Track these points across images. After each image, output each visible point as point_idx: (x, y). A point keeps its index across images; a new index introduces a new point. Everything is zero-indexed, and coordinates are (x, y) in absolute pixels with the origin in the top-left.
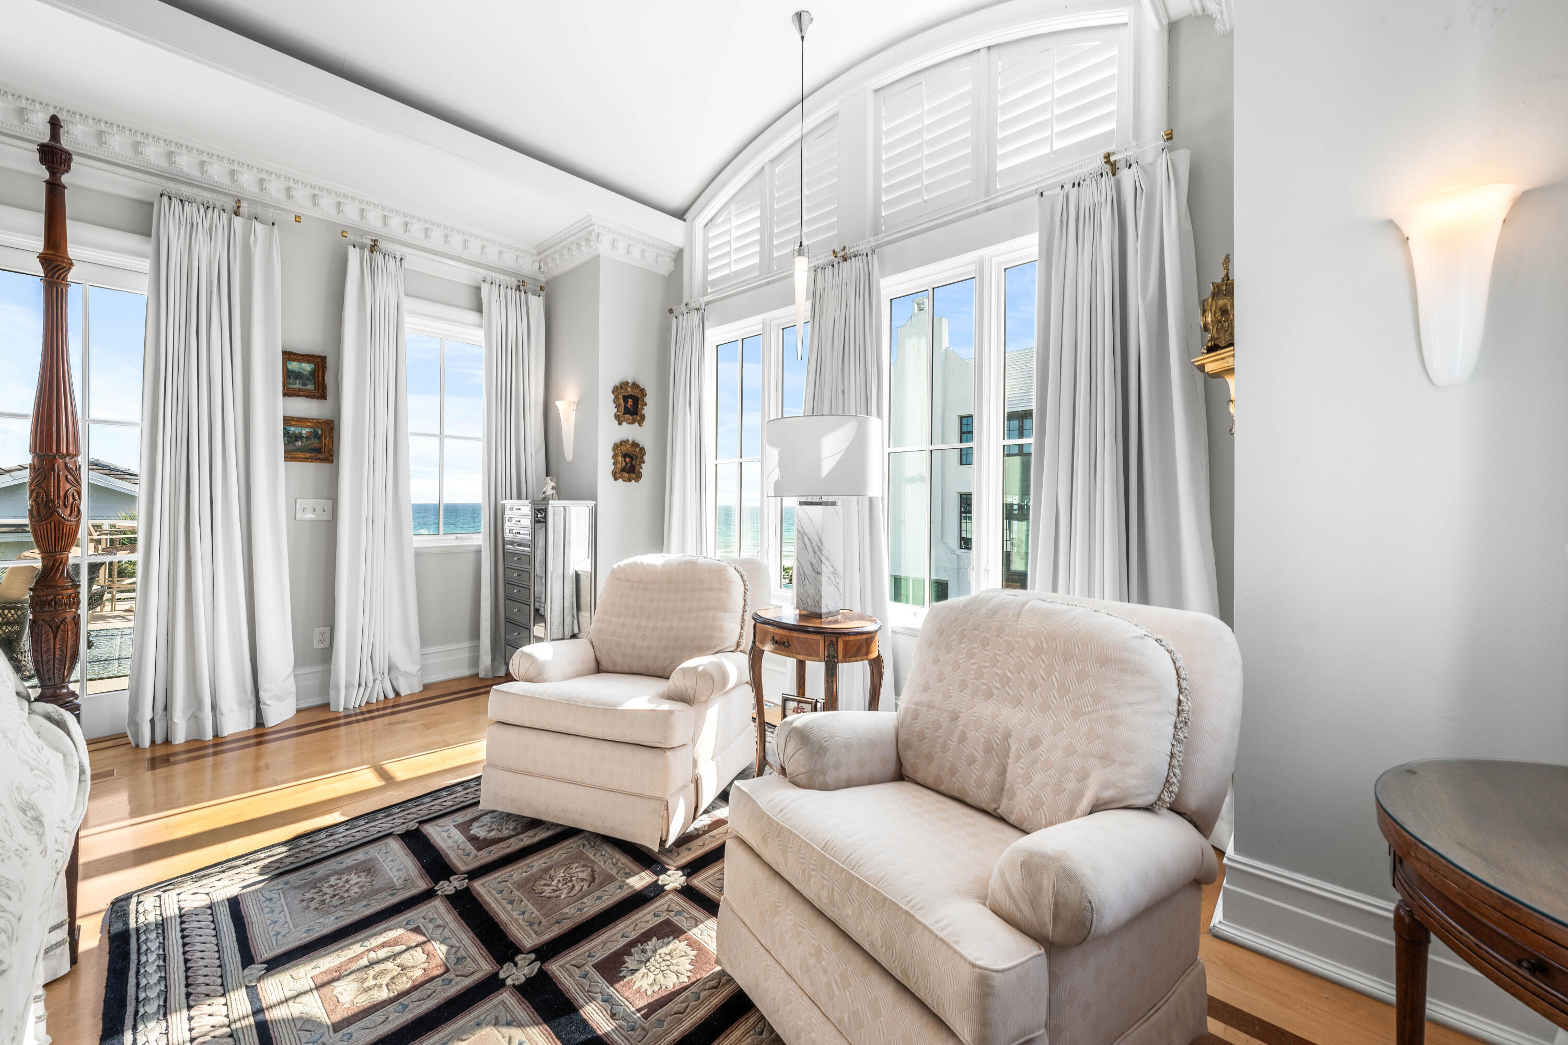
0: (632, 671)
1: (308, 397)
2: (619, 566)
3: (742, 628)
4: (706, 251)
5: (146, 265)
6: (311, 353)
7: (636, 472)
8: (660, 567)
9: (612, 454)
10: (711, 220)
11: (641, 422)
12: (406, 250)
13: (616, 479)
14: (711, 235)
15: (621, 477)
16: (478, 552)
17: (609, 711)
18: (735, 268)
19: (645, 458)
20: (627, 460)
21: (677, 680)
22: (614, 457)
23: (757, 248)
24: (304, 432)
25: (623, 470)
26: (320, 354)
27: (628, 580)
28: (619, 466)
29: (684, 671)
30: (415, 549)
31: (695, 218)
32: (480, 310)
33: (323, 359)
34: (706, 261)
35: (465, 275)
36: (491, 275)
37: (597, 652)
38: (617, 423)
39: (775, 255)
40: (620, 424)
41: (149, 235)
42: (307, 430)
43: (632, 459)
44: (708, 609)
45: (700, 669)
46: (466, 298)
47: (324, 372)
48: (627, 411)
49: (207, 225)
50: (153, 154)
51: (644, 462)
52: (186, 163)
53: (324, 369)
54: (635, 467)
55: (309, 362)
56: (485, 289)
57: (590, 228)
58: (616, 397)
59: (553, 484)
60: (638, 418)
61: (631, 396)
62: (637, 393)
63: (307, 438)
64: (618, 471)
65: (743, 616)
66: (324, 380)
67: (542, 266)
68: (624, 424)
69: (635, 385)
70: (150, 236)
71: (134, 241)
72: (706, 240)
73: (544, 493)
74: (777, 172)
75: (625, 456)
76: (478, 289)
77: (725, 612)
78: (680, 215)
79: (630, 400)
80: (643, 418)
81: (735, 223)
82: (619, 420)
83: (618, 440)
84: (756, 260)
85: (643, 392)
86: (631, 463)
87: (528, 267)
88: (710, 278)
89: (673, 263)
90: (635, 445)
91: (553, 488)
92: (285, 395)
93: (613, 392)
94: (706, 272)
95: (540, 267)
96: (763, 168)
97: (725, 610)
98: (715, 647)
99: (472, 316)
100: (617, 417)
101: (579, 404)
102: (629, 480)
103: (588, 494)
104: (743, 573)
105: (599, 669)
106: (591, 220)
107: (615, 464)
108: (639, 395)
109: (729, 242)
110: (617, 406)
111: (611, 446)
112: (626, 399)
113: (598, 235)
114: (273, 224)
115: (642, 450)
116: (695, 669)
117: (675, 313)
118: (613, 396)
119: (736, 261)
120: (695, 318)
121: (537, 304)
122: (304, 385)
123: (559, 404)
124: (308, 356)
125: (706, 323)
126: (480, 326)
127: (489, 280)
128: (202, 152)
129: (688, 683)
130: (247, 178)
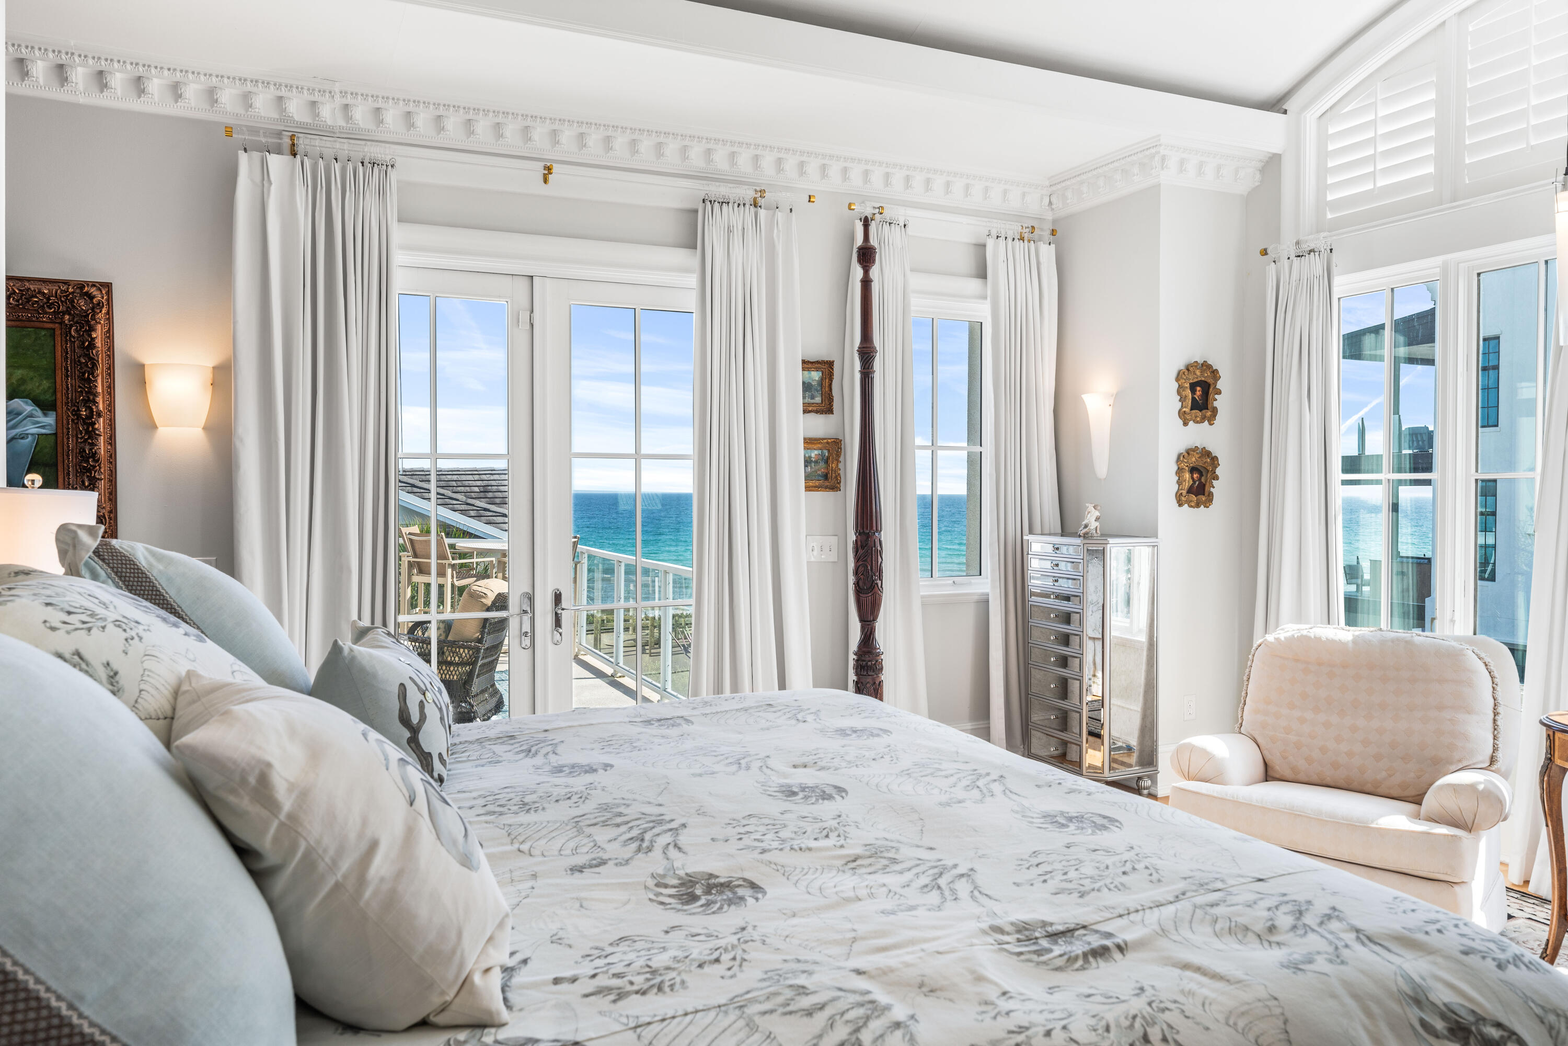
0: (1324, 782)
1: (817, 412)
2: (1277, 639)
3: (1495, 738)
4: (1323, 155)
5: (692, 280)
6: (820, 359)
7: (1206, 494)
8: (1350, 645)
9: (1176, 468)
10: (1331, 108)
11: (1211, 420)
12: (911, 212)
13: (1180, 505)
14: (1331, 131)
15: (1189, 502)
16: (984, 603)
17: (1361, 828)
18: (1381, 183)
19: (1218, 471)
20: (1195, 476)
21: (1430, 801)
22: (1179, 471)
23: (1431, 151)
24: (813, 455)
25: (1190, 491)
26: (826, 359)
27: (1297, 661)
28: (1186, 485)
29: (1456, 789)
30: (923, 597)
31: (1305, 107)
32: (982, 274)
33: (830, 364)
34: (1322, 171)
35: (964, 230)
36: (997, 226)
37: (1265, 752)
38: (1181, 422)
39: (1466, 161)
40: (1185, 424)
41: (694, 247)
42: (816, 452)
43: (1201, 475)
44: (1440, 708)
45: (1481, 787)
46: (965, 261)
47: (831, 380)
48: (1195, 406)
49: (740, 227)
50: (696, 158)
51: (1217, 478)
52: (720, 160)
53: (831, 376)
54: (1204, 485)
55: (817, 370)
56: (990, 243)
57: (1153, 151)
58: (1180, 387)
59: (1097, 514)
60: (1209, 413)
61: (1199, 383)
62: (1207, 375)
63: (816, 462)
64: (1184, 492)
65: (1495, 721)
66: (831, 390)
67: (1054, 200)
68: (1191, 423)
69: (1206, 366)
70: (696, 248)
71: (681, 256)
72: (1323, 138)
73: (1086, 526)
74: (1471, 29)
75: (1193, 470)
76: (984, 246)
77: (1469, 713)
78: (1276, 105)
79: (1198, 388)
80: (1215, 411)
81: (1384, 110)
82: (1185, 420)
83: (1182, 449)
84: (1430, 169)
85: (1215, 374)
86: (1200, 479)
87: (1035, 205)
88: (1330, 197)
89: (1258, 176)
90: (1206, 453)
91: (1097, 519)
92: (805, 412)
93: (1177, 380)
94: (1322, 188)
95: (1050, 203)
96: (1444, 22)
97: (1469, 711)
98: (1460, 761)
99: (974, 285)
100: (1182, 414)
101: (1119, 399)
102: (1198, 505)
103: (1147, 531)
104: (1487, 660)
105: (1268, 774)
106: (1159, 140)
107: (1179, 483)
108: (1210, 381)
109: (1372, 140)
110: (1182, 400)
111: (1175, 457)
112: (1193, 387)
113: (1163, 158)
114: (791, 210)
115: (1215, 460)
116: (1472, 787)
117: (1272, 254)
118: (1176, 385)
119: (1386, 171)
120: (1316, 265)
121: (1047, 253)
122: (813, 397)
123: (1087, 398)
124: (818, 362)
125: (1334, 270)
126: (985, 298)
127: (994, 234)
128: (733, 143)
129: (1465, 806)
130: (768, 162)
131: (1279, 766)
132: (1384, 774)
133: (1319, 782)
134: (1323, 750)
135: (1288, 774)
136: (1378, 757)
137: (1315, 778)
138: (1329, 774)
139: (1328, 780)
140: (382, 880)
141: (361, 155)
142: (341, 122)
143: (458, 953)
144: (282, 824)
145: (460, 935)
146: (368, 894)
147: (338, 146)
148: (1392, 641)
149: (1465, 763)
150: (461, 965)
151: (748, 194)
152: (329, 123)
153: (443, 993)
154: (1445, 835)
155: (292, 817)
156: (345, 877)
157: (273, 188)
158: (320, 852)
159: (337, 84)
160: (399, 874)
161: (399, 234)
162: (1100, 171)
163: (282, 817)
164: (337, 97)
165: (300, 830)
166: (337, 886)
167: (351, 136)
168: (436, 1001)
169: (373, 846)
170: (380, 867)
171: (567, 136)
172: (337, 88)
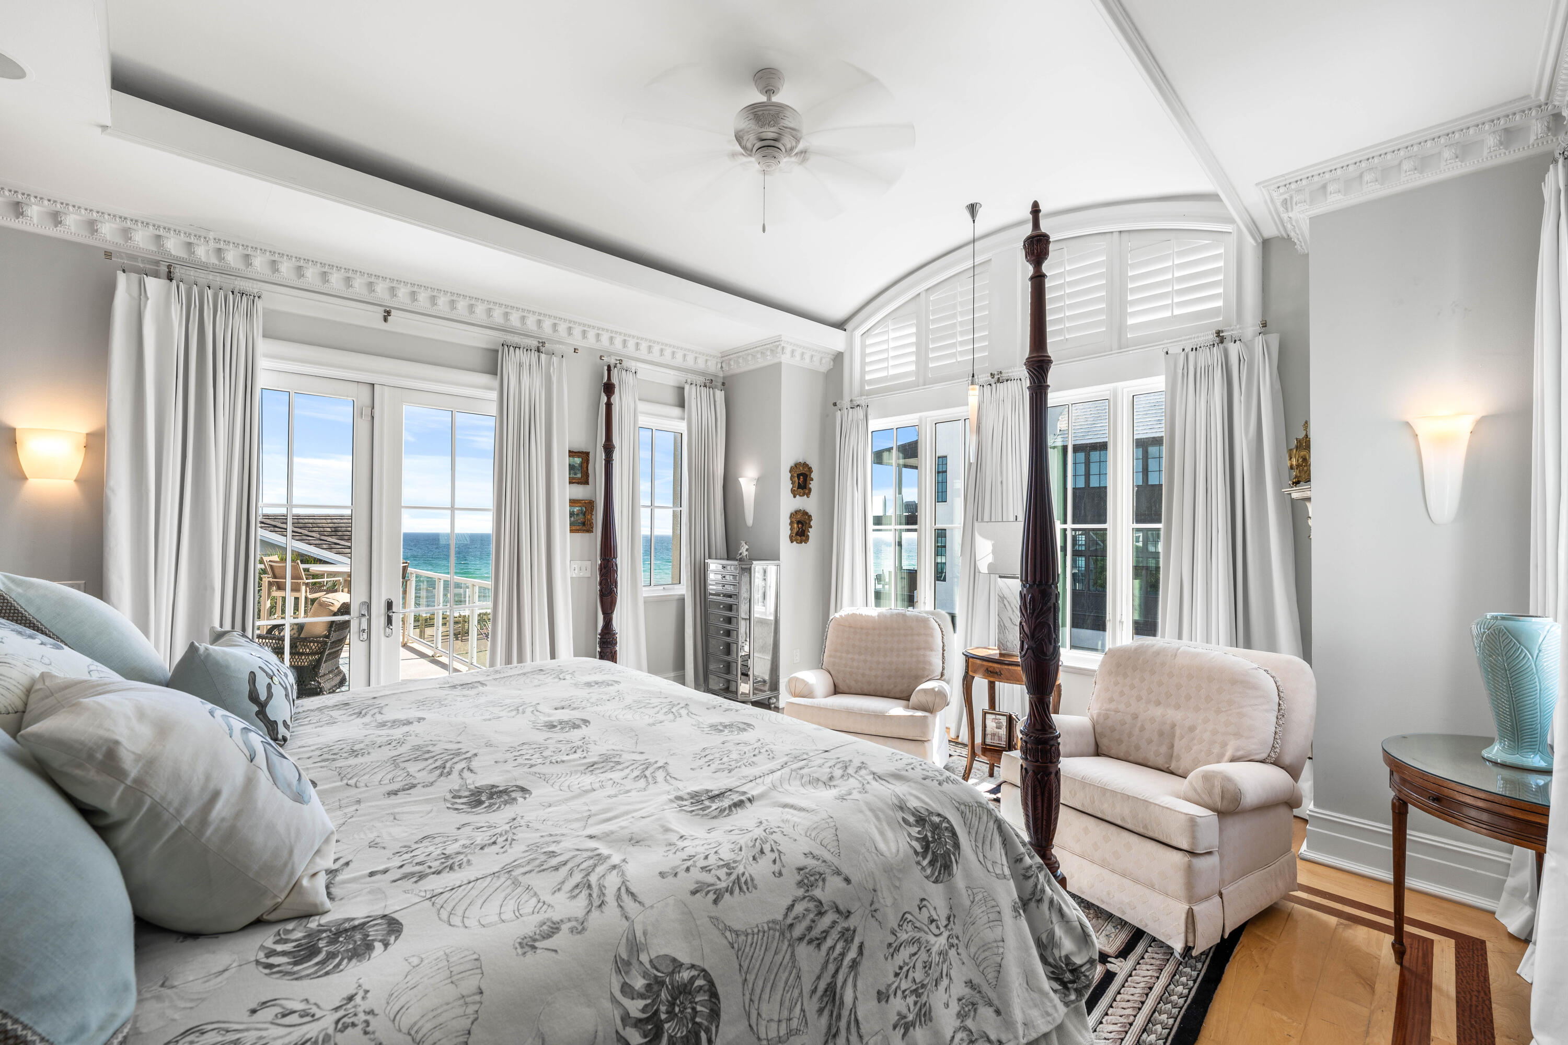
0: (865, 693)
1: (578, 483)
2: (841, 616)
3: (943, 663)
4: (864, 355)
5: (494, 395)
6: (581, 450)
7: (806, 536)
8: (877, 617)
9: (789, 521)
10: (867, 331)
11: (808, 495)
12: (640, 365)
13: (792, 542)
14: (867, 343)
15: (796, 540)
16: (682, 600)
17: (880, 716)
18: (892, 372)
19: (812, 523)
20: (800, 526)
21: (914, 699)
22: (791, 523)
23: (913, 358)
24: (575, 510)
25: (797, 534)
26: (584, 451)
27: (850, 627)
28: (795, 531)
29: (925, 691)
30: (645, 598)
31: (854, 329)
32: (681, 404)
33: (587, 454)
34: (863, 364)
35: (671, 378)
36: (690, 377)
37: (835, 679)
38: (792, 495)
39: (930, 366)
40: (795, 497)
41: (494, 373)
42: (577, 508)
43: (803, 525)
44: (918, 649)
45: (936, 689)
46: (671, 396)
47: (588, 464)
48: (800, 487)
49: (528, 364)
50: (497, 316)
51: (811, 527)
52: (515, 320)
53: (587, 462)
54: (804, 531)
55: (579, 457)
56: (687, 387)
57: (778, 343)
58: (792, 476)
59: (747, 547)
60: (807, 491)
61: (802, 474)
62: (806, 470)
63: (577, 515)
64: (794, 535)
65: (943, 654)
66: (587, 470)
67: (724, 365)
68: (798, 496)
69: (805, 465)
70: (496, 374)
71: (485, 379)
72: (863, 346)
73: (741, 554)
74: (932, 298)
75: (798, 522)
76: (683, 389)
78: (840, 325)
79: (801, 477)
80: (810, 490)
81: (892, 335)
82: (794, 493)
83: (793, 510)
84: (913, 368)
85: (810, 469)
86: (802, 528)
87: (713, 367)
88: (868, 377)
89: (832, 363)
90: (805, 513)
91: (747, 550)
92: (570, 483)
93: (790, 472)
94: (863, 373)
95: (722, 367)
96: (919, 294)
97: (932, 650)
98: (927, 677)
99: (677, 411)
100: (793, 491)
101: (760, 481)
102: (801, 542)
103: (773, 556)
104: (940, 623)
105: (837, 691)
106: (781, 338)
107: (791, 529)
108: (807, 473)
109: (887, 350)
110: (793, 483)
111: (789, 515)
112: (799, 476)
113: (783, 348)
114: (562, 356)
115: (810, 517)
116: (933, 689)
117: (839, 406)
118: (790, 475)
119: (894, 366)
120: (860, 413)
121: (720, 395)
122: (575, 474)
123: (741, 480)
124: (579, 452)
125: (869, 417)
126: (684, 419)
127: (689, 381)
128: (523, 310)
129: (929, 699)
130: (547, 324)
131: (842, 686)
132: (892, 686)
133: (860, 692)
134: (863, 675)
135: (846, 689)
136: (889, 677)
137: (859, 691)
138: (866, 688)
139: (866, 691)
140: (223, 820)
141: (232, 286)
142: (214, 260)
143: (289, 866)
144: (128, 788)
145: (291, 852)
146: (209, 832)
147: (211, 277)
148: (896, 615)
149: (930, 677)
150: (292, 873)
151: (534, 343)
152: (204, 259)
153: (275, 896)
154: (921, 716)
155: (138, 781)
156: (188, 821)
157: (149, 302)
158: (165, 805)
159: (211, 233)
160: (238, 815)
161: (262, 346)
162: (749, 351)
163: (129, 782)
164: (211, 243)
165: (145, 790)
166: (181, 829)
167: (224, 272)
168: (269, 903)
169: (216, 795)
170: (220, 810)
171: (403, 292)
172: (211, 235)
